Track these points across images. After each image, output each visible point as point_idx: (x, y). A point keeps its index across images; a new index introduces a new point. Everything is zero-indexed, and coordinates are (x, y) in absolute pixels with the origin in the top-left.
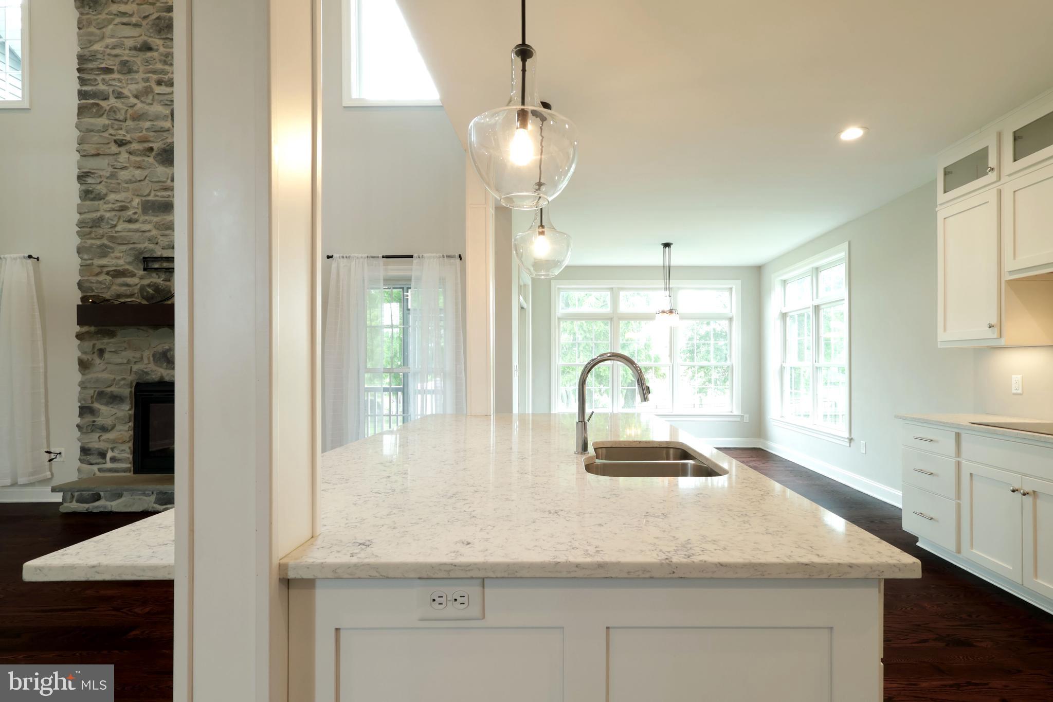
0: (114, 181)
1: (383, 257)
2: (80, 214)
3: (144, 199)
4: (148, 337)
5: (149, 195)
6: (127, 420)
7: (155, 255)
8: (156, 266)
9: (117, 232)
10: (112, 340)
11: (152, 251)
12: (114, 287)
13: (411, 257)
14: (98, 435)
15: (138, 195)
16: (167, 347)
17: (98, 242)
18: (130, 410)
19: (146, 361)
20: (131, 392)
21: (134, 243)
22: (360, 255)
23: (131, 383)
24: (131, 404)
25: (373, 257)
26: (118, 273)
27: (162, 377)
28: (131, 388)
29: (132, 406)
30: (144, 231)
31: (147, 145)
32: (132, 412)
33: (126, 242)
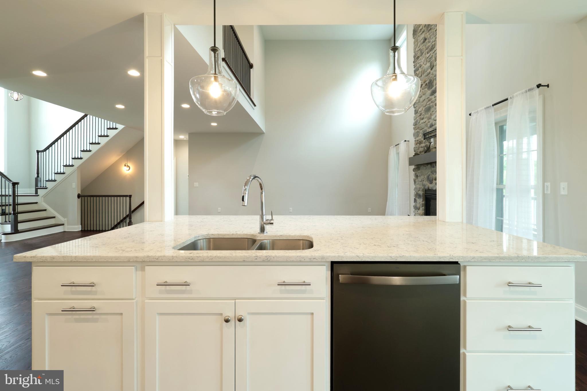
0: (419, 104)
1: (493, 105)
2: (414, 120)
3: (425, 107)
4: (426, 169)
5: (426, 105)
6: (422, 206)
7: (427, 132)
8: (427, 137)
9: (420, 125)
10: (419, 171)
11: (426, 130)
12: (420, 149)
13: (507, 100)
14: (418, 211)
15: (424, 107)
16: (429, 174)
17: (417, 131)
18: (423, 201)
19: (425, 180)
20: (423, 194)
21: (423, 128)
22: (482, 108)
23: (423, 190)
24: (423, 199)
25: (488, 107)
26: (420, 143)
27: (428, 187)
28: (423, 192)
29: (423, 200)
30: (425, 122)
31: (425, 83)
32: (424, 202)
33: (421, 129)
